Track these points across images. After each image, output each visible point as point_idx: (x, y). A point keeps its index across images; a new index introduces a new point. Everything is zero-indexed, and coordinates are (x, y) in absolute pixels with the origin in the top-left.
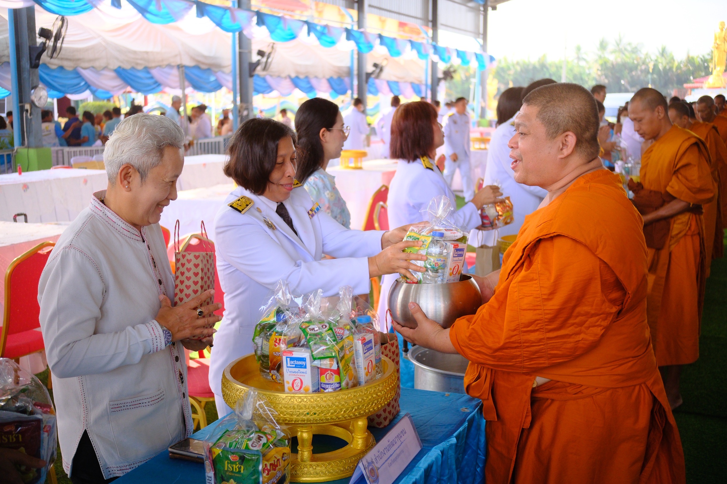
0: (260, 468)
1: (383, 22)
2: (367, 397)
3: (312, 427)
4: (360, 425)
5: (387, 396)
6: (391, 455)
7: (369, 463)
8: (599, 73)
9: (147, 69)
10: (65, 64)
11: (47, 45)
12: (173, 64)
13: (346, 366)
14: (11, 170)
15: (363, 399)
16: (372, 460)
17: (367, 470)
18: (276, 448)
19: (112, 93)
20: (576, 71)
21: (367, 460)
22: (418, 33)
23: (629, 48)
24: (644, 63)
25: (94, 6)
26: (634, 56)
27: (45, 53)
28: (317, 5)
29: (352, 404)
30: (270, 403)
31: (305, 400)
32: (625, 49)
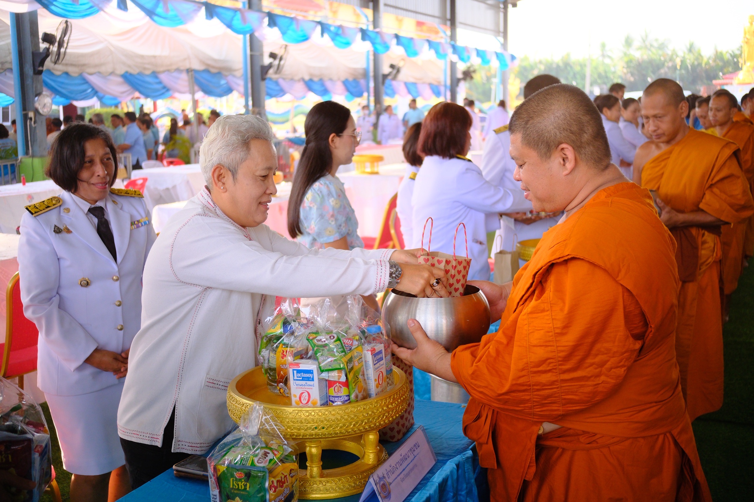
0: (267, 485)
1: (400, 21)
2: (378, 410)
3: (321, 442)
4: (371, 439)
5: (399, 408)
6: (404, 470)
7: (380, 478)
8: (625, 71)
9: (155, 74)
10: (70, 69)
11: (50, 50)
12: (182, 68)
13: (356, 377)
14: (15, 181)
15: (373, 412)
16: (384, 475)
17: (378, 486)
18: (284, 464)
19: (119, 99)
20: (601, 69)
21: (378, 475)
22: (437, 32)
23: (655, 44)
24: (671, 59)
25: (100, 9)
26: (660, 52)
27: (49, 59)
28: (331, 4)
29: (361, 417)
30: (277, 418)
31: (313, 414)
32: (651, 45)
